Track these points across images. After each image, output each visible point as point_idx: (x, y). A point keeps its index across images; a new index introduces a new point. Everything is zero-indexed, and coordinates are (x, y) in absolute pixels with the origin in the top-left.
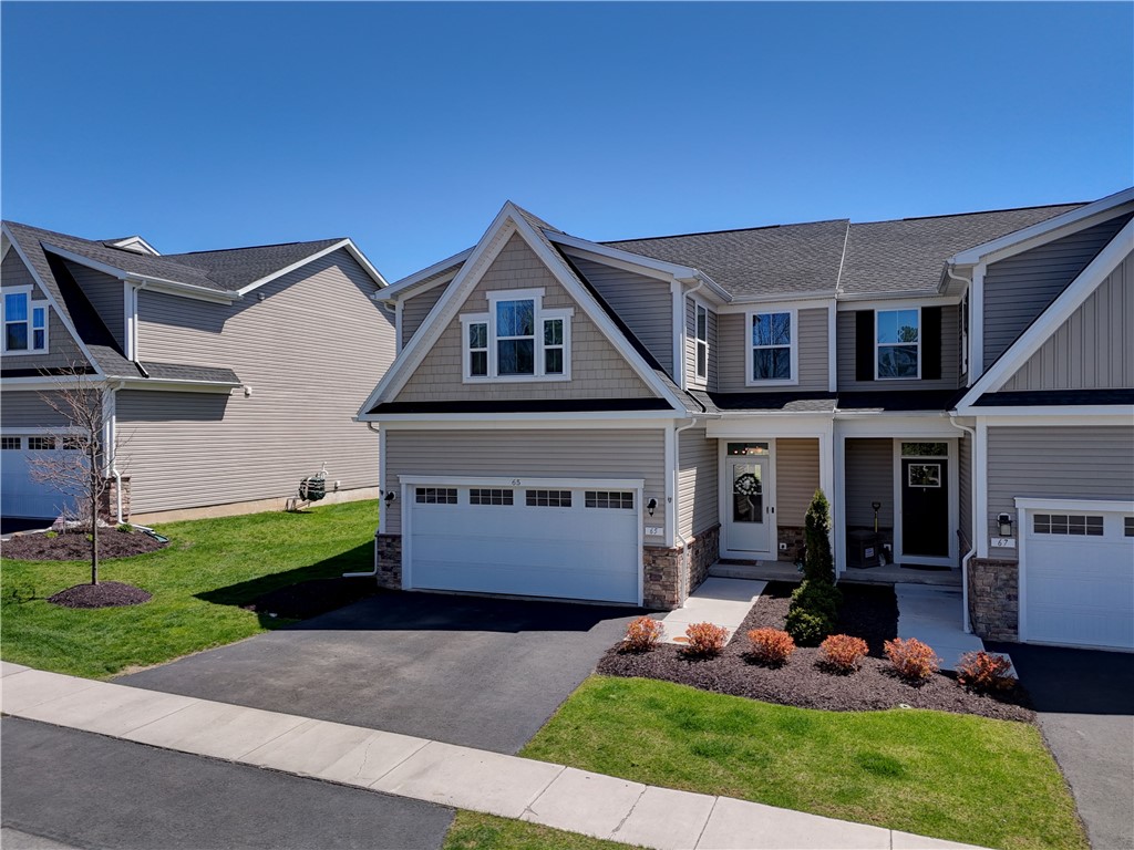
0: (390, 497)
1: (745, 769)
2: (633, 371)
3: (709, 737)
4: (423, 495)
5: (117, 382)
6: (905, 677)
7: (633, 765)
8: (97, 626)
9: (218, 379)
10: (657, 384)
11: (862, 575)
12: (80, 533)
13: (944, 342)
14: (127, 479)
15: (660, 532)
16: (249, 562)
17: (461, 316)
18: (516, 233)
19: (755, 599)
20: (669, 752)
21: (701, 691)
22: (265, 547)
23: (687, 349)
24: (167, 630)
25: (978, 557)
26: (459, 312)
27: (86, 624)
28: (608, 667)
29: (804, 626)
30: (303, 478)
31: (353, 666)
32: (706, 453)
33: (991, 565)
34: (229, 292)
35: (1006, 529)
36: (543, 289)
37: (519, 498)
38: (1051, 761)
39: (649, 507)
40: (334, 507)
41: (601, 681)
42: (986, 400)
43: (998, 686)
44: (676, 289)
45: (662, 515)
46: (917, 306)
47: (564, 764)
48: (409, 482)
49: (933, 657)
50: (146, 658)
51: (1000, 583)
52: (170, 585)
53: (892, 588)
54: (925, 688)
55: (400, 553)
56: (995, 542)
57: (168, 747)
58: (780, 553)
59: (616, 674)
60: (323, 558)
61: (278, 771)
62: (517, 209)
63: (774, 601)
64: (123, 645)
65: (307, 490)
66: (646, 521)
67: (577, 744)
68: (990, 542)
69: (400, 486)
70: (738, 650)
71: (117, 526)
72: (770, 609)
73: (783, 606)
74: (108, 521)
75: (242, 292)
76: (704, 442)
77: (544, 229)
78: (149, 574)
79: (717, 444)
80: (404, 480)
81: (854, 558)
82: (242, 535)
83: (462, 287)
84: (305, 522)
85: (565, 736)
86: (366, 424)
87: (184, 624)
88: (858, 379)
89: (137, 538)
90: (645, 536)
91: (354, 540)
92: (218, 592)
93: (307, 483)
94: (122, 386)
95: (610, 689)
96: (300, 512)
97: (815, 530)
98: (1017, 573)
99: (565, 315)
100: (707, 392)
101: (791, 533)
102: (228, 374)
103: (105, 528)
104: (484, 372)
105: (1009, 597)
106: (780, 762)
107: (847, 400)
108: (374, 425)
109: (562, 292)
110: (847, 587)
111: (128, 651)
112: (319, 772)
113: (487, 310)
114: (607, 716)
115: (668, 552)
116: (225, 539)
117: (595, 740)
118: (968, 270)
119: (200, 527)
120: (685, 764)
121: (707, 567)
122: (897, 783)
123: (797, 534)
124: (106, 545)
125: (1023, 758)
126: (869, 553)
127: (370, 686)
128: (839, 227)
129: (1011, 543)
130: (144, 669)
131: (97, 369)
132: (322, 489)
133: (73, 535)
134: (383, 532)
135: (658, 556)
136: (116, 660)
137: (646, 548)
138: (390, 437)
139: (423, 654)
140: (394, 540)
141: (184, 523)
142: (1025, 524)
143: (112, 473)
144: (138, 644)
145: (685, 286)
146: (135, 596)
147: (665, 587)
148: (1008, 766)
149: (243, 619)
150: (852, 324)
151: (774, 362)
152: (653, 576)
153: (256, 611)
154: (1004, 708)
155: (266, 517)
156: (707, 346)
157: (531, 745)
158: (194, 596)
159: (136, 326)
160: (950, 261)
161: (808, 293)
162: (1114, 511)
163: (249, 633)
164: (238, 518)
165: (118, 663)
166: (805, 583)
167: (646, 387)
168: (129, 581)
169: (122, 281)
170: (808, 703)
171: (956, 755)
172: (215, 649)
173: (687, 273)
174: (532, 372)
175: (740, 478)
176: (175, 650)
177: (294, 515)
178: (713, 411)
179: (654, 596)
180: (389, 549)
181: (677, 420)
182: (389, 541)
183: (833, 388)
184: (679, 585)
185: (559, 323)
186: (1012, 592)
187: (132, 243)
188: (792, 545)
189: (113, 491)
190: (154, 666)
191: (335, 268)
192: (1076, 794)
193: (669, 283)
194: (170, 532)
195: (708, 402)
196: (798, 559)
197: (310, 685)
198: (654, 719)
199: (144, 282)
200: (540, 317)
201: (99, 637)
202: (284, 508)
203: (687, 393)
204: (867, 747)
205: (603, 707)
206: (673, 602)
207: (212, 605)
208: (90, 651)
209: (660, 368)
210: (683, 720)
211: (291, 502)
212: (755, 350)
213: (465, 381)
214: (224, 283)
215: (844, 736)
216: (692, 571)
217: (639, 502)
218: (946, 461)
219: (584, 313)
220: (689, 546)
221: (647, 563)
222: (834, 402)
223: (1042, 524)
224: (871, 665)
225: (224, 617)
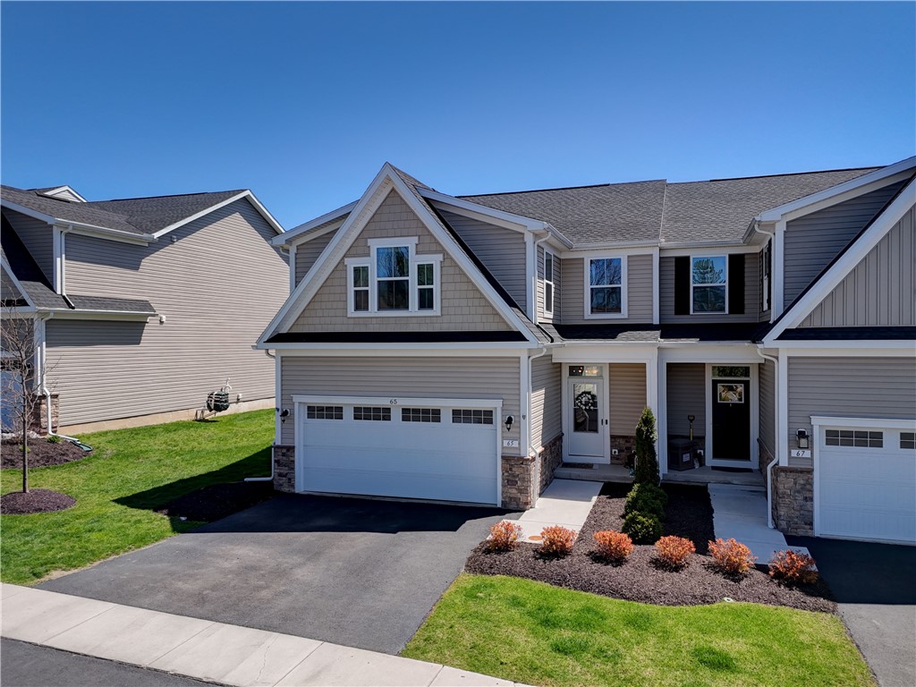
0: (285, 414)
1: (599, 666)
2: (493, 308)
3: (567, 634)
4: (314, 412)
5: (47, 313)
6: (727, 572)
7: (502, 663)
8: (27, 532)
9: (136, 310)
10: (513, 320)
11: (681, 476)
12: (14, 444)
13: (747, 283)
14: (56, 396)
15: (516, 444)
16: (163, 468)
17: (346, 259)
18: (393, 190)
19: (595, 499)
20: (532, 650)
21: (556, 587)
22: (177, 454)
23: (538, 289)
24: (88, 534)
25: (781, 465)
26: (344, 256)
27: (17, 530)
28: (474, 566)
29: (639, 526)
30: (210, 392)
31: (253, 568)
32: (552, 375)
33: (791, 472)
34: (145, 235)
35: (803, 442)
36: (417, 238)
37: (396, 414)
38: (855, 650)
39: (507, 423)
40: (236, 416)
41: (469, 580)
42: (788, 335)
43: (804, 581)
44: (529, 238)
45: (518, 430)
46: (725, 253)
47: (441, 663)
48: (301, 401)
49: (749, 555)
50: (69, 563)
51: (798, 487)
52: (92, 491)
53: (706, 487)
54: (744, 583)
55: (293, 461)
56: (794, 453)
57: (86, 653)
58: (613, 457)
59: (482, 572)
60: (227, 463)
61: (184, 676)
62: (394, 169)
63: (611, 501)
64: (50, 549)
65: (213, 402)
66: (505, 435)
67: (452, 643)
68: (790, 452)
69: (293, 404)
70: (584, 549)
71: (47, 437)
72: (607, 509)
73: (619, 505)
74: (39, 433)
75: (157, 235)
76: (552, 366)
77: (417, 187)
78: (74, 480)
79: (561, 367)
80: (297, 399)
81: (674, 462)
82: (157, 444)
83: (347, 234)
84: (212, 429)
85: (441, 636)
86: (264, 351)
87: (104, 529)
88: (676, 313)
89: (65, 447)
90: (503, 448)
91: (254, 446)
92: (135, 496)
93: (214, 396)
94: (51, 316)
95: (477, 587)
96: (207, 421)
97: (644, 440)
98: (812, 479)
99: (435, 260)
100: (553, 325)
101: (622, 441)
102: (145, 305)
103: (37, 439)
104: (366, 308)
105: (806, 499)
106: (628, 658)
107: (668, 331)
108: (272, 352)
109: (433, 241)
110: (670, 487)
111: (54, 556)
112: (223, 677)
113: (368, 255)
114: (476, 615)
115: (523, 461)
116: (143, 446)
117: (468, 639)
118: (771, 226)
119: (120, 437)
120: (546, 662)
121: (553, 470)
122: (731, 677)
123: (627, 442)
124: (37, 455)
125: (832, 648)
126: (686, 457)
127: (267, 587)
128: (658, 186)
129: (807, 454)
130: (66, 573)
131: (29, 301)
132: (226, 401)
133: (9, 446)
134: (278, 443)
135: (514, 464)
136: (42, 565)
137: (502, 457)
138: (284, 361)
139: (313, 555)
140: (288, 450)
141: (106, 433)
142: (819, 438)
143: (42, 391)
144: (62, 549)
145: (537, 236)
146: (59, 502)
147: (520, 491)
148: (821, 656)
149: (156, 523)
150: (672, 267)
151: (607, 299)
152: (510, 481)
153: (168, 515)
154: (810, 600)
155: (178, 426)
156: (553, 286)
157: (411, 644)
158: (114, 501)
159: (64, 264)
160: (757, 218)
161: (637, 242)
162: (892, 428)
163: (162, 537)
164: (153, 428)
165: (43, 569)
166: (636, 487)
167: (505, 322)
168: (57, 488)
169: (51, 226)
170: (647, 598)
171: (776, 646)
172: (131, 552)
173: (539, 226)
174: (407, 308)
175: (580, 395)
176: (95, 555)
177: (202, 424)
178: (559, 341)
179: (511, 498)
180: (284, 458)
181: (529, 350)
182: (284, 451)
183: (656, 321)
184: (532, 489)
185: (430, 267)
186: (808, 495)
187: (62, 193)
188: (623, 451)
189: (43, 406)
190: (76, 571)
191: (237, 215)
192: (880, 682)
193: (523, 234)
194: (94, 442)
195: (554, 333)
196: (629, 463)
197: (214, 588)
198: (517, 616)
199: (71, 227)
200: (414, 262)
201: (27, 542)
202: (194, 418)
203: (538, 326)
204: (702, 641)
205: (473, 606)
206: (527, 504)
207: (129, 510)
208: (19, 556)
209: (516, 306)
210: (542, 616)
211: (199, 413)
212: (592, 289)
213: (349, 316)
214: (141, 227)
215: (681, 630)
216: (542, 475)
217: (498, 418)
218: (749, 381)
219: (451, 259)
220: (540, 455)
221: (504, 470)
222: (658, 333)
223: (833, 437)
224: (696, 562)
225: (139, 521)
